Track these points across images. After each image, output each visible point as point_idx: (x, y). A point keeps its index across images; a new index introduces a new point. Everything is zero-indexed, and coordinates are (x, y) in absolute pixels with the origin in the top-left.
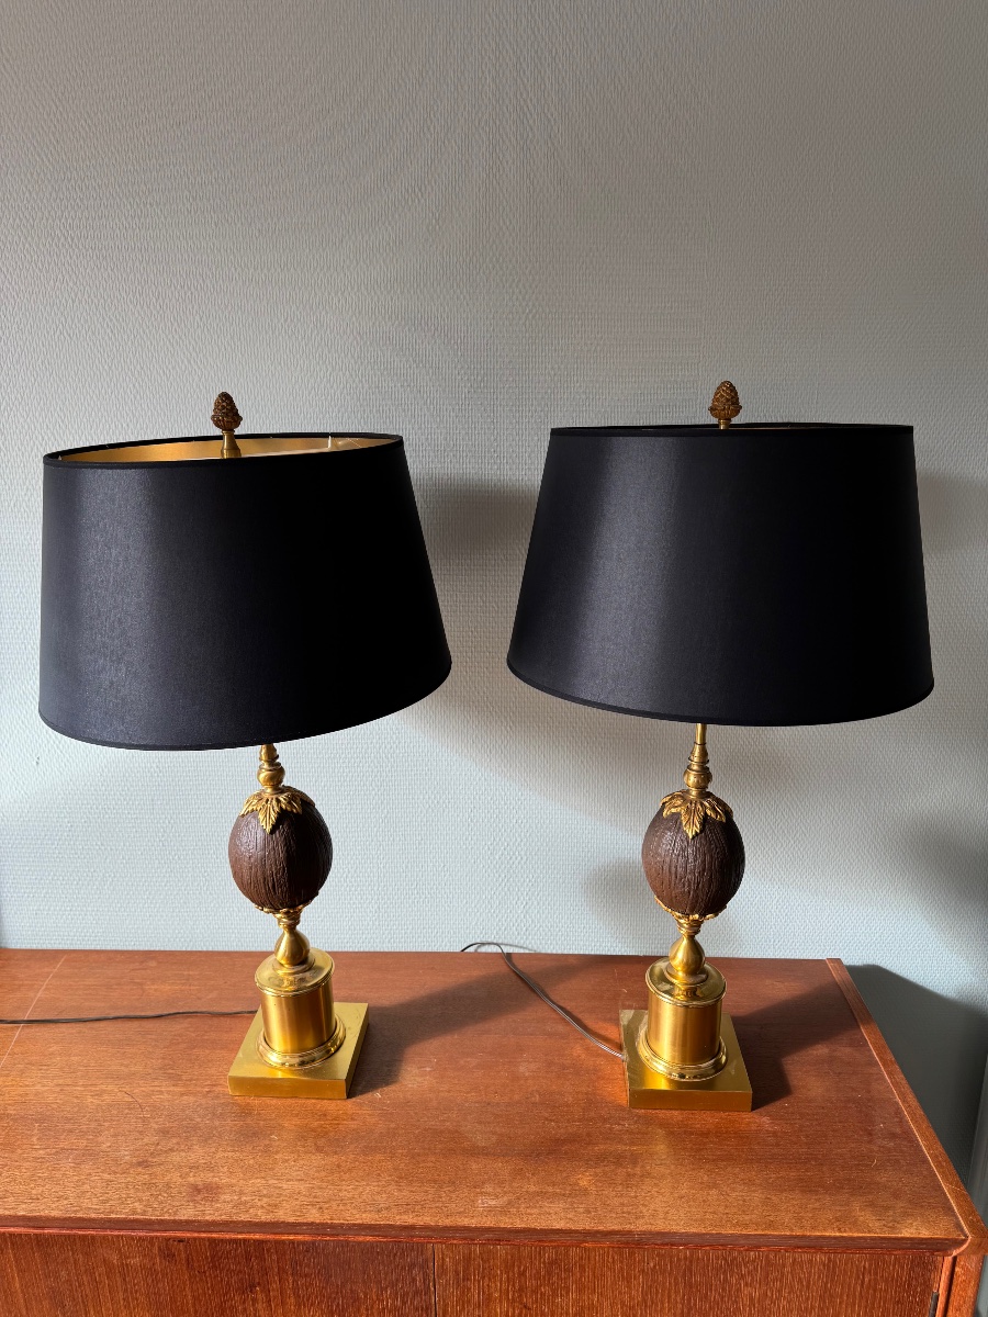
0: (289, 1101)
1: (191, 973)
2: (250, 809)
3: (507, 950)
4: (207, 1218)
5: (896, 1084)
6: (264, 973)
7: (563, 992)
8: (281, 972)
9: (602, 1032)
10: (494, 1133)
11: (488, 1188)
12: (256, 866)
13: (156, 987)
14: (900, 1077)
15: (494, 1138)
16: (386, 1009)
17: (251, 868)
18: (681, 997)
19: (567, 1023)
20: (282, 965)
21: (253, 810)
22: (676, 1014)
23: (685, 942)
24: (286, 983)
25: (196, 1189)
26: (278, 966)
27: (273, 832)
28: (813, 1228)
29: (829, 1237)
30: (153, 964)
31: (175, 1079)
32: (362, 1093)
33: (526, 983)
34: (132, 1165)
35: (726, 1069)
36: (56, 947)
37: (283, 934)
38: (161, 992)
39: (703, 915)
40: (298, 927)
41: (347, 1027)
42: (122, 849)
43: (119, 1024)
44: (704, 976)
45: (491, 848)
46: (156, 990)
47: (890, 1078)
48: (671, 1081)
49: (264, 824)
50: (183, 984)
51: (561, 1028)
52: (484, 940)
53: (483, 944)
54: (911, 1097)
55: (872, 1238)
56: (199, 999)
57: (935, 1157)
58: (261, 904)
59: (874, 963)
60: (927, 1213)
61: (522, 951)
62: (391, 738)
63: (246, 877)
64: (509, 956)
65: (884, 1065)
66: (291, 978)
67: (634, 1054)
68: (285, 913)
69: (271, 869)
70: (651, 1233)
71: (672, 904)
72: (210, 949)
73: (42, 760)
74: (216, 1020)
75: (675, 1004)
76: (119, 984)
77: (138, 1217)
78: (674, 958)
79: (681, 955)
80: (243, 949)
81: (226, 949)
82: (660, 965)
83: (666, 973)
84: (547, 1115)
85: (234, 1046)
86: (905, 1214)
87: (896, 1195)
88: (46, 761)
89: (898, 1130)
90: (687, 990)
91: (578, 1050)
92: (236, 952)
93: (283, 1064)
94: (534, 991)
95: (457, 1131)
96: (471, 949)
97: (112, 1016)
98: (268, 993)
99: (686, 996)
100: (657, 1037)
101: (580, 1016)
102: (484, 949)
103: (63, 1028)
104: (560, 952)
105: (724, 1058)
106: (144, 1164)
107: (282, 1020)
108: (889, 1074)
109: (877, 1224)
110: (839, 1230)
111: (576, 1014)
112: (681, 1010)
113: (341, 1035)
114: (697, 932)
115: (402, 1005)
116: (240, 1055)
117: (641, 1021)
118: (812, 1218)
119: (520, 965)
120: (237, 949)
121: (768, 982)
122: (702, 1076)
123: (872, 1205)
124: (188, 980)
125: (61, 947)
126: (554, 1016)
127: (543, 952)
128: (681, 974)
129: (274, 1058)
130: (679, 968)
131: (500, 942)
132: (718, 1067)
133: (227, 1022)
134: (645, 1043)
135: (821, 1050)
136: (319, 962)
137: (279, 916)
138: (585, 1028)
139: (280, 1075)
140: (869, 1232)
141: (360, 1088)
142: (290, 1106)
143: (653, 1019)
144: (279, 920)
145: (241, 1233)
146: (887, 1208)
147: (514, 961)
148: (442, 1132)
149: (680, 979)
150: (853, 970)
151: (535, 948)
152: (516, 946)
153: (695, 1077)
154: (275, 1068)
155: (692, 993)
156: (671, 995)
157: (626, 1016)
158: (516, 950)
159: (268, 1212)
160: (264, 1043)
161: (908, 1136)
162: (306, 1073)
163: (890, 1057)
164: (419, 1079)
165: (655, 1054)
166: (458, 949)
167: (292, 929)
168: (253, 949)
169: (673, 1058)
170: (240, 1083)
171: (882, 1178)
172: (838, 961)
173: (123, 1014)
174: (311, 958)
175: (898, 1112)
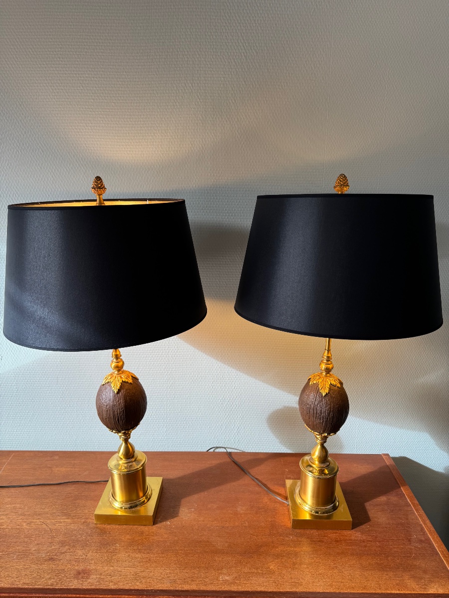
0: (125, 527)
1: (75, 462)
2: (107, 382)
3: (229, 450)
4: (84, 587)
5: (420, 515)
6: (112, 463)
7: (258, 471)
8: (121, 462)
9: (277, 491)
10: (227, 542)
11: (225, 571)
12: (110, 410)
13: (58, 469)
14: (422, 512)
15: (226, 545)
16: (171, 480)
17: (107, 411)
18: (317, 474)
19: (260, 487)
20: (121, 459)
21: (108, 382)
22: (314, 482)
23: (319, 447)
24: (123, 468)
25: (79, 573)
26: (119, 459)
27: (118, 393)
28: (386, 589)
29: (394, 594)
30: (57, 458)
31: (68, 515)
32: (161, 522)
33: (239, 466)
34: (46, 560)
35: (339, 508)
36: (9, 449)
37: (122, 443)
38: (61, 472)
39: (329, 434)
40: (130, 440)
41: (153, 489)
42: (42, 401)
43: (40, 488)
44: (328, 463)
45: (222, 401)
46: (58, 471)
47: (417, 512)
48: (312, 515)
49: (114, 389)
50: (72, 467)
51: (257, 489)
52: (218, 446)
53: (217, 448)
54: (428, 522)
55: (414, 594)
56: (79, 475)
57: (442, 552)
58: (112, 429)
59: (404, 456)
60: (441, 581)
61: (236, 451)
62: (174, 347)
63: (105, 415)
64: (230, 454)
65: (414, 506)
66: (126, 465)
67: (294, 501)
68: (123, 433)
69: (117, 411)
70: (306, 593)
71: (314, 428)
72: (85, 450)
73: (4, 358)
74: (87, 486)
75: (314, 477)
76: (40, 468)
77: (49, 587)
78: (314, 455)
79: (317, 453)
80: (100, 450)
81: (92, 450)
82: (307, 458)
83: (309, 462)
84: (252, 533)
85: (97, 499)
86: (431, 581)
87: (425, 572)
88: (5, 358)
89: (423, 539)
90: (320, 470)
91: (266, 500)
92: (97, 452)
93: (121, 508)
94: (244, 471)
95: (208, 542)
96: (212, 450)
97: (37, 483)
98: (115, 473)
99: (319, 473)
100: (305, 493)
101: (266, 483)
102: (217, 450)
103: (12, 490)
104: (254, 451)
105: (337, 503)
106: (51, 559)
107: (121, 486)
108: (416, 510)
109: (417, 587)
110: (399, 590)
111: (264, 481)
112: (317, 480)
113: (150, 493)
114: (325, 442)
115: (179, 478)
116: (100, 503)
117: (296, 485)
118: (385, 584)
119: (236, 458)
120: (97, 450)
121: (355, 465)
122: (327, 512)
123: (413, 577)
124: (74, 465)
125: (11, 449)
126: (253, 483)
127: (246, 451)
128: (317, 462)
129: (117, 505)
130: (316, 460)
131: (225, 446)
132: (335, 508)
133: (93, 486)
134: (299, 495)
135: (383, 499)
136: (139, 457)
137: (120, 434)
138: (268, 488)
139: (119, 513)
140: (414, 591)
141: (159, 519)
142: (125, 529)
143: (303, 484)
144: (120, 436)
145: (101, 595)
146: (421, 579)
147: (233, 456)
148: (200, 541)
149: (316, 465)
150: (394, 459)
151: (242, 450)
152: (233, 449)
153: (324, 513)
154: (118, 510)
155: (321, 472)
156: (312, 473)
157: (289, 483)
158: (233, 451)
159: (115, 584)
160: (112, 497)
161: (428, 541)
162: (133, 512)
163: (416, 502)
164: (189, 515)
165: (304, 502)
166: (205, 450)
167: (126, 441)
168: (106, 450)
169: (313, 504)
170: (100, 518)
171: (417, 563)
172: (388, 455)
173: (42, 483)
174: (135, 456)
175: (422, 529)
